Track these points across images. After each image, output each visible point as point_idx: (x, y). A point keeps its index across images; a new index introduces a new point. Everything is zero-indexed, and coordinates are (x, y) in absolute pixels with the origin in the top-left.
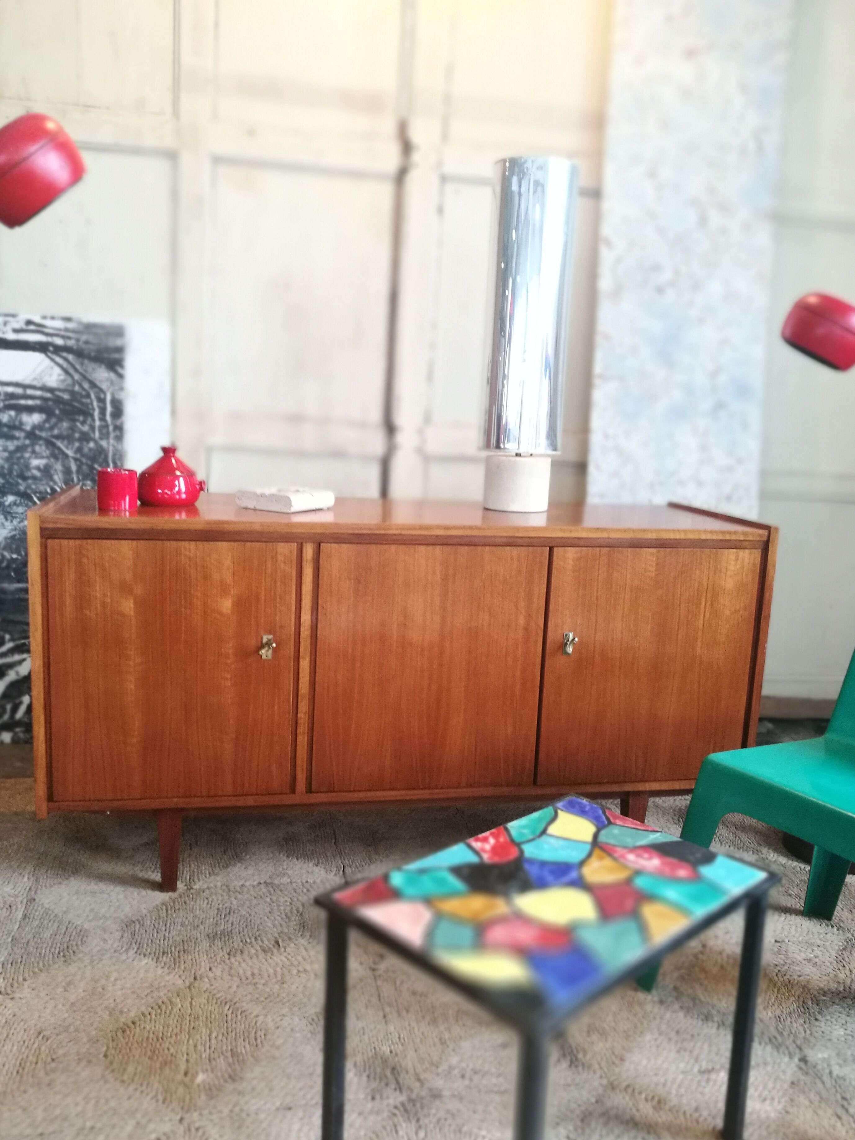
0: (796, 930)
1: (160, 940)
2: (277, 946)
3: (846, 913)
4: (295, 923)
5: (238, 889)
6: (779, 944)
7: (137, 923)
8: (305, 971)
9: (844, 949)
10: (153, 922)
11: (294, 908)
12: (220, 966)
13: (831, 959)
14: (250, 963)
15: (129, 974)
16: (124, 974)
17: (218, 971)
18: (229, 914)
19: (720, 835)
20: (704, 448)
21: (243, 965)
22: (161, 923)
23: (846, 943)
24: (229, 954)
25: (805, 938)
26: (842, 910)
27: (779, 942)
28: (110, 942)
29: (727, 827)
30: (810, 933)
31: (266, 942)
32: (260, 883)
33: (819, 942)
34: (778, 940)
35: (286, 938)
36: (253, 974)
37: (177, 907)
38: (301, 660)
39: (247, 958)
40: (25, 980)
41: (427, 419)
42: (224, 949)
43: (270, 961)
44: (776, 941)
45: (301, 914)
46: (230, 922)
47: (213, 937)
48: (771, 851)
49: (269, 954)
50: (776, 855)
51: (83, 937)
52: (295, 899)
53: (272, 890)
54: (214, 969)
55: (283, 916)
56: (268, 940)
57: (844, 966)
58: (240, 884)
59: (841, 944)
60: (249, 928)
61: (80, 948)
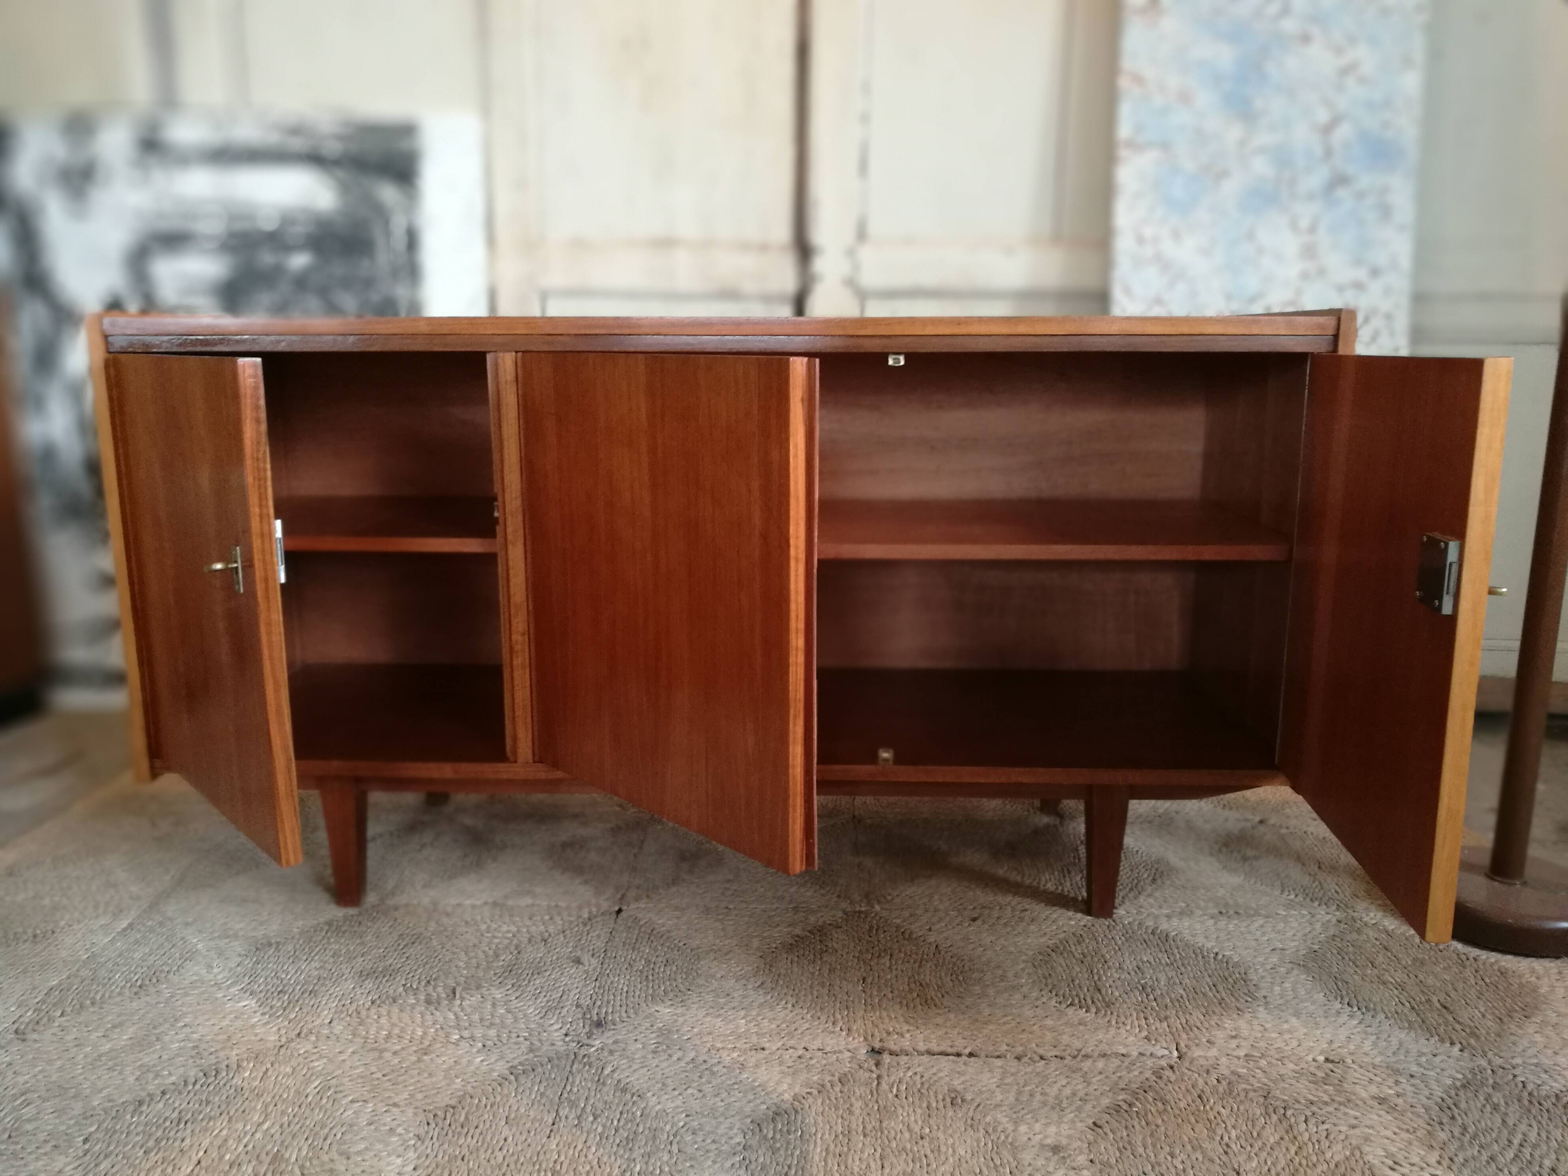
0: (1375, 1044)
1: (287, 975)
2: (452, 995)
3: (1490, 1023)
4: (501, 964)
5: (449, 909)
6: (1330, 1065)
7: (274, 946)
8: (472, 1038)
9: (1464, 1086)
10: (298, 946)
11: (515, 942)
12: (348, 1018)
13: (1430, 1103)
14: (395, 1019)
15: (208, 1020)
16: (201, 1020)
17: (338, 1028)
18: (413, 943)
19: (1287, 876)
20: (1309, 252)
21: (383, 1021)
22: (307, 949)
23: (1470, 1076)
24: (373, 1002)
25: (1388, 1060)
26: (1484, 1016)
27: (1332, 1062)
28: (216, 970)
29: (1304, 864)
30: (1402, 1051)
31: (440, 989)
32: (486, 903)
33: (1414, 1068)
34: (1331, 1058)
35: (473, 986)
36: (388, 1037)
37: (344, 929)
38: (510, 547)
39: (395, 1010)
40: (62, 1015)
41: (862, 234)
42: (373, 993)
43: (428, 1017)
44: (1327, 1060)
45: (519, 953)
46: (407, 955)
47: (368, 975)
48: (1373, 907)
49: (432, 1008)
50: (1380, 915)
51: (186, 960)
52: (525, 930)
53: (497, 912)
54: (335, 1023)
55: (491, 953)
56: (445, 987)
57: (1453, 1118)
58: (456, 902)
59: (1460, 1076)
60: (428, 966)
61: (171, 976)
